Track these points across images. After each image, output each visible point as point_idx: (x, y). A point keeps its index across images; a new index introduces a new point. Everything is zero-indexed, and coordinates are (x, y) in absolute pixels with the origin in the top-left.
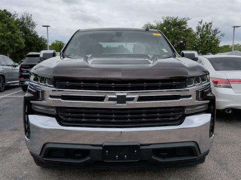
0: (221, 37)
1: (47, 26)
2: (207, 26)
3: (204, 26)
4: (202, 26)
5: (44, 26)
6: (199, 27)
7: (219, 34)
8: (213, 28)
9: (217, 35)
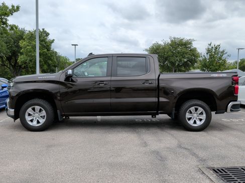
0: (228, 57)
1: (75, 45)
2: (216, 48)
3: (212, 48)
4: (211, 47)
5: (73, 45)
6: (208, 48)
7: (226, 55)
8: (221, 50)
9: (224, 56)
